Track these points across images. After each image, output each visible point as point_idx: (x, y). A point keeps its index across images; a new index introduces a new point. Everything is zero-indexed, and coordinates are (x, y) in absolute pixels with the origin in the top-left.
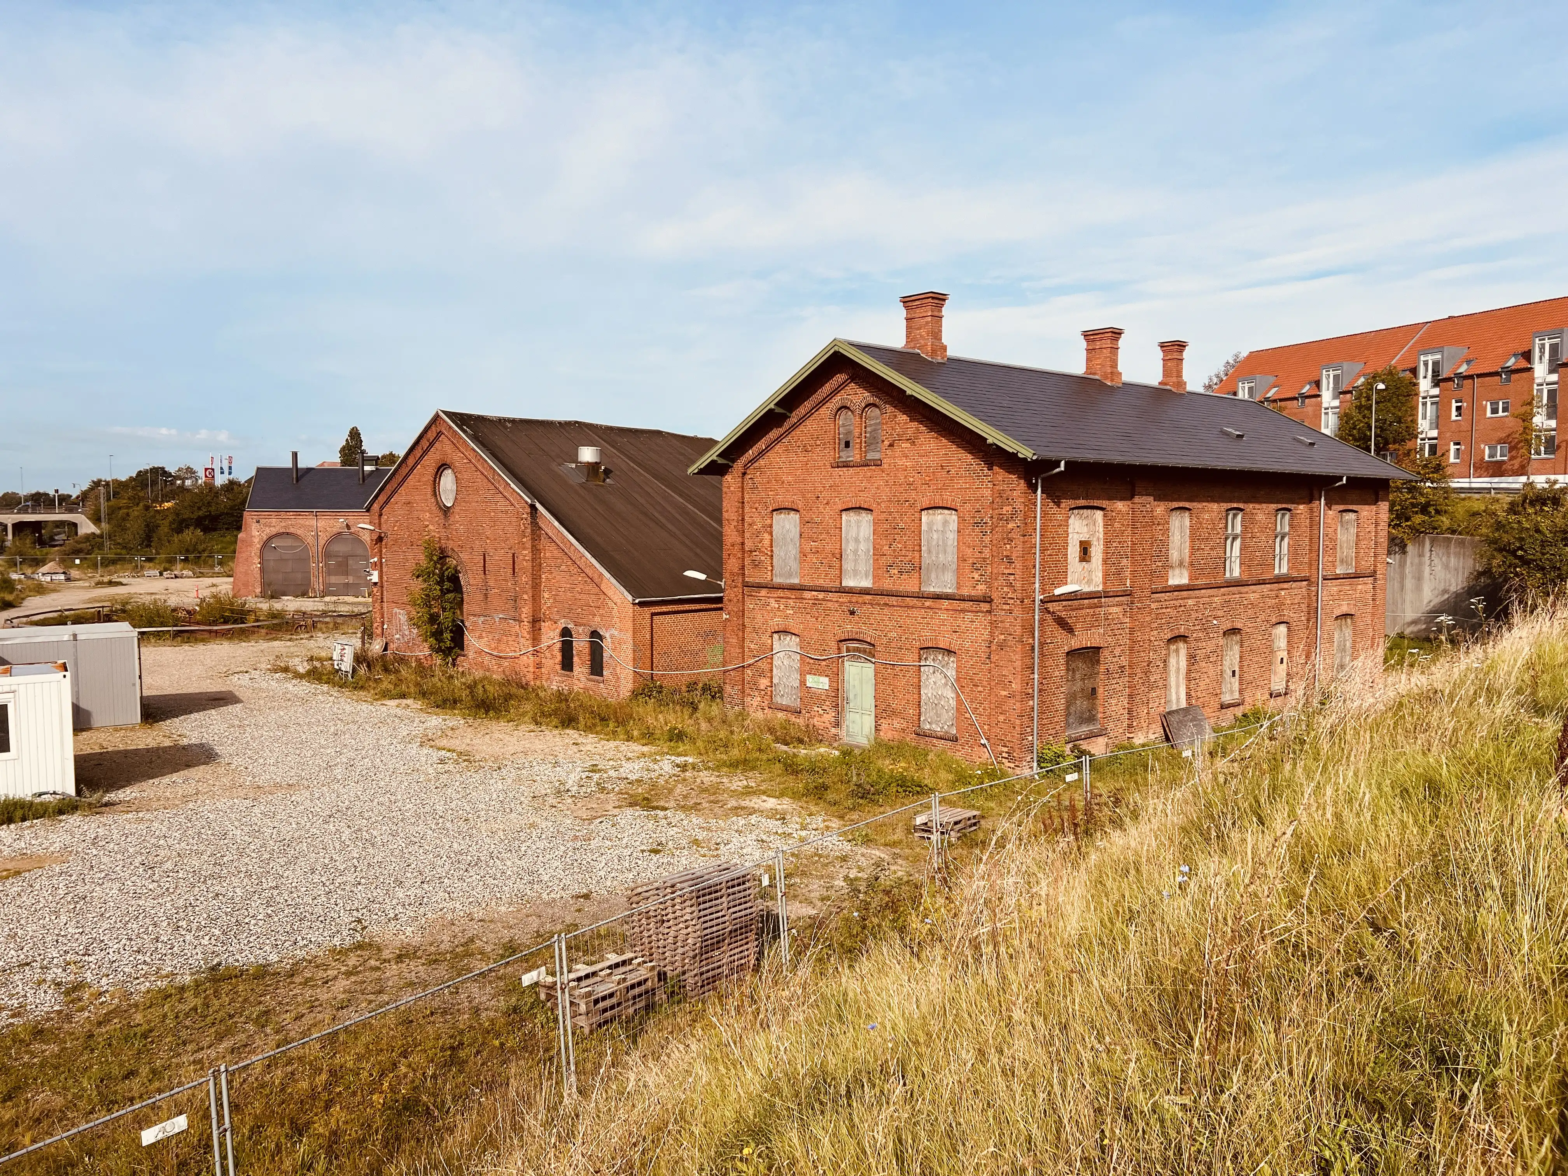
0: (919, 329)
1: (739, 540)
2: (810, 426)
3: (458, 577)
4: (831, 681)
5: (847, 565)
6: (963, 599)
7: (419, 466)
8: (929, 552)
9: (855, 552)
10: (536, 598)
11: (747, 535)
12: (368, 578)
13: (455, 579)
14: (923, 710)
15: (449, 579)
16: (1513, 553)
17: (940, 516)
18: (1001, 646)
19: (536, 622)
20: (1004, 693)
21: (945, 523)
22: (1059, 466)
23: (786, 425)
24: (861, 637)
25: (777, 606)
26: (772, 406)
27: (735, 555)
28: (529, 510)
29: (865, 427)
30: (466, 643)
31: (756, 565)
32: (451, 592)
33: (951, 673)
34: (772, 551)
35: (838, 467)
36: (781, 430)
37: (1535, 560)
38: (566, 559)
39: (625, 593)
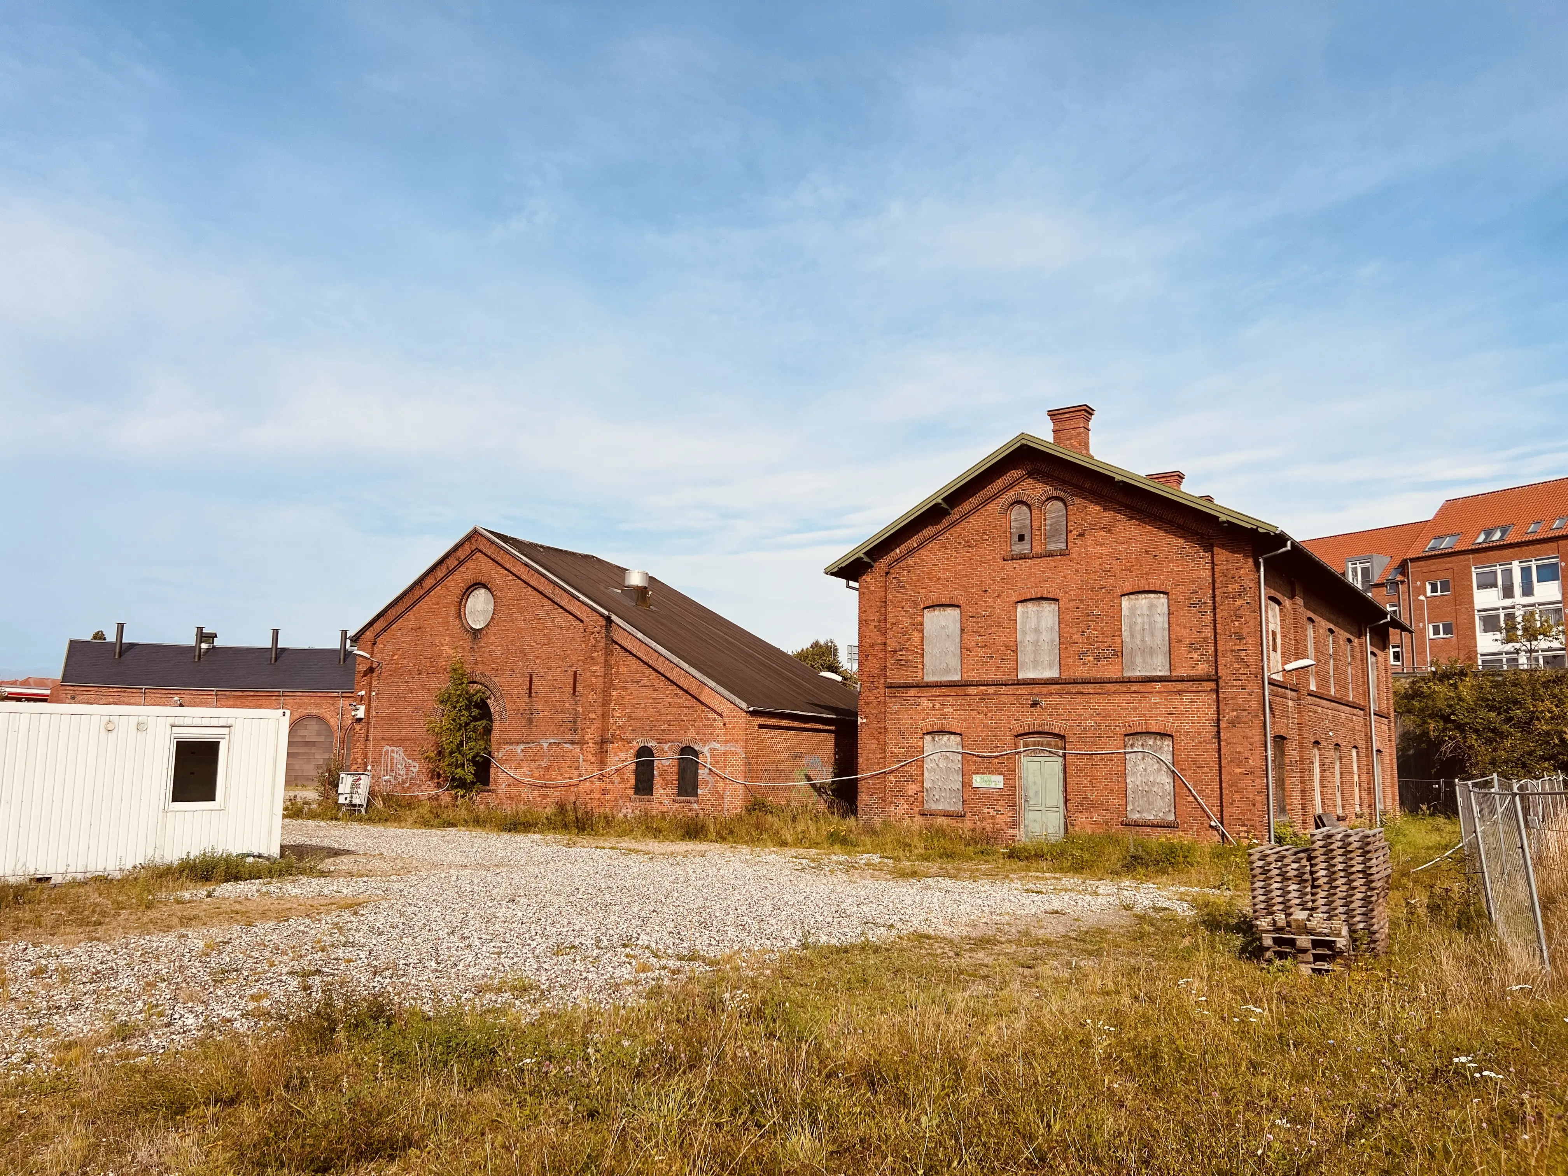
0: (1071, 439)
1: (880, 639)
2: (974, 522)
3: (487, 705)
4: (1006, 779)
5: (1025, 656)
6: (1182, 680)
7: (439, 588)
8: (1132, 636)
9: (1036, 643)
10: (605, 717)
11: (890, 634)
12: (353, 713)
13: (483, 706)
14: (1130, 799)
15: (477, 706)
16: (1446, 719)
17: (1144, 601)
18: (1233, 724)
19: (603, 743)
20: (1238, 770)
21: (1151, 607)
22: (1285, 546)
23: (945, 522)
24: (1047, 729)
25: (931, 705)
26: (939, 500)
27: (875, 656)
28: (604, 623)
29: (1045, 520)
30: (492, 776)
31: (901, 664)
32: (479, 720)
33: (1167, 758)
34: (923, 649)
35: (1012, 559)
36: (939, 527)
37: (1469, 724)
38: (648, 672)
39: (738, 701)
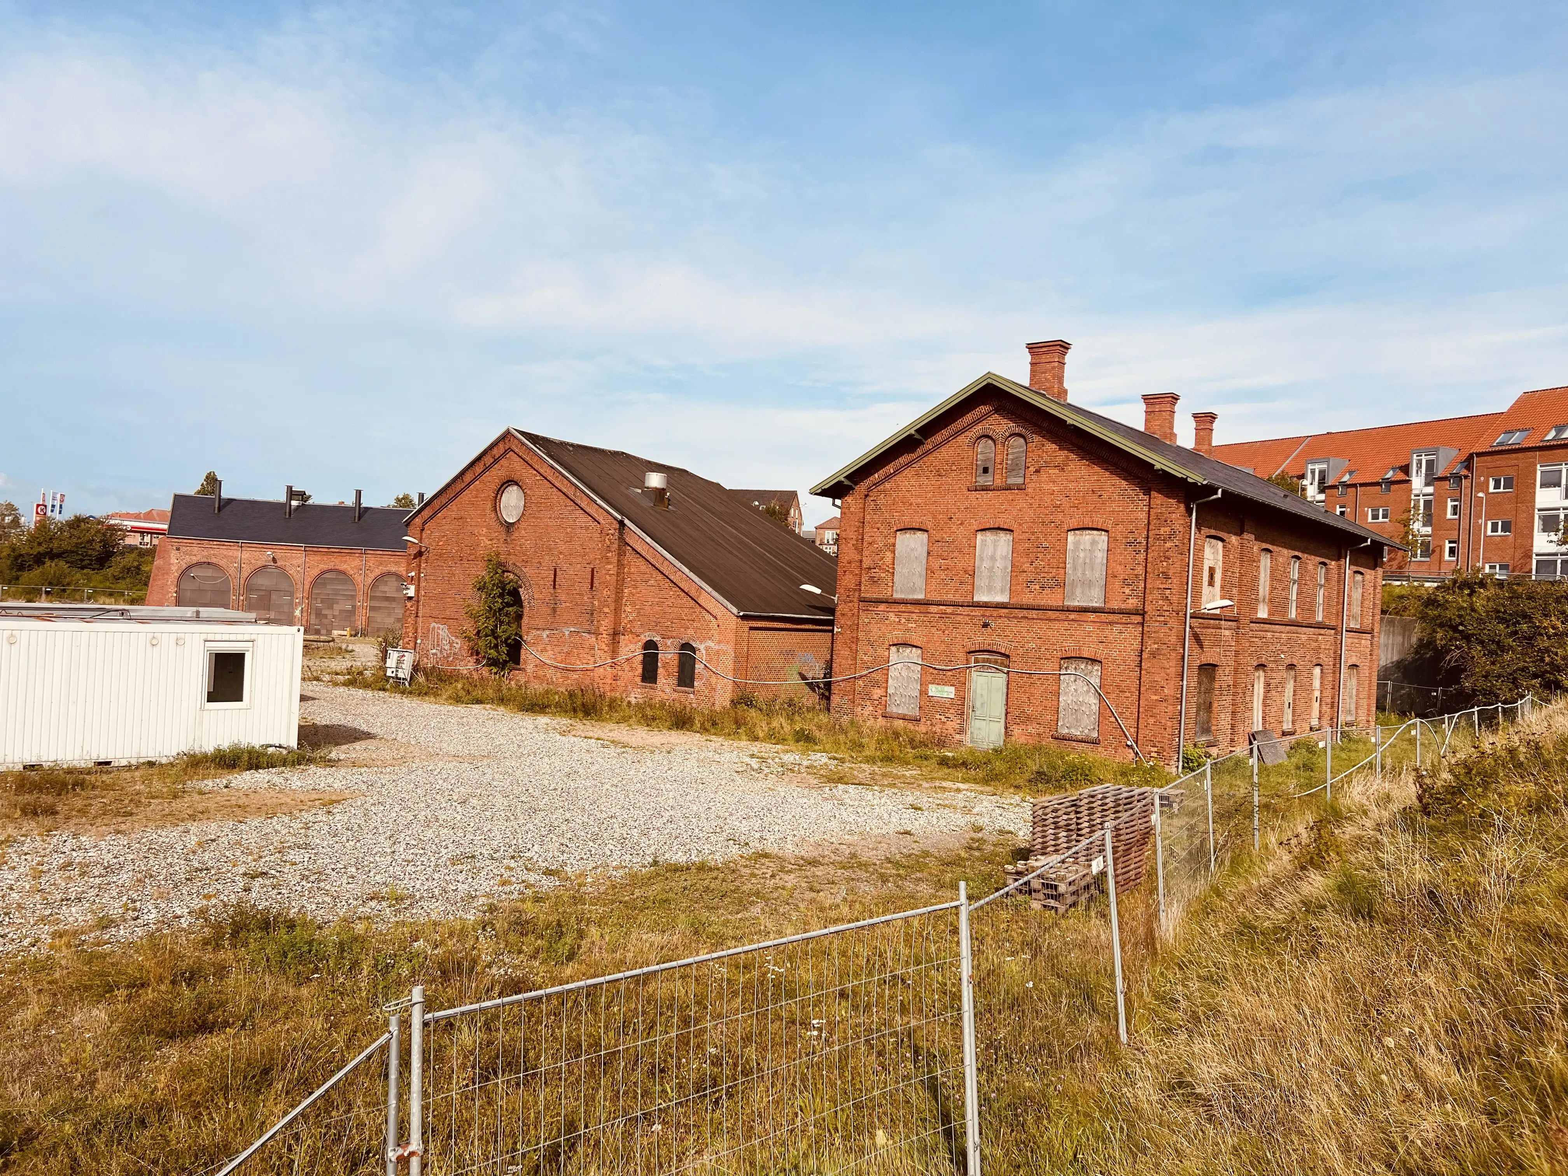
0: (1045, 373)
1: (857, 557)
2: (946, 453)
3: (519, 592)
4: (957, 690)
5: (981, 581)
6: (1113, 612)
7: (477, 482)
8: (1075, 569)
9: (991, 569)
10: (617, 611)
11: (865, 553)
12: (405, 592)
13: (515, 593)
14: (1061, 715)
15: (510, 593)
16: (1455, 629)
17: (1088, 537)
18: (1154, 655)
19: (615, 634)
20: (1155, 697)
21: (1094, 543)
22: (1216, 494)
23: (919, 451)
24: (995, 648)
25: (897, 620)
26: (912, 431)
27: (851, 572)
28: (617, 526)
29: (1007, 455)
30: (523, 657)
31: (874, 581)
32: (512, 606)
33: (1095, 681)
34: (894, 568)
35: (976, 490)
36: (913, 456)
38: (655, 573)
39: (729, 606)
